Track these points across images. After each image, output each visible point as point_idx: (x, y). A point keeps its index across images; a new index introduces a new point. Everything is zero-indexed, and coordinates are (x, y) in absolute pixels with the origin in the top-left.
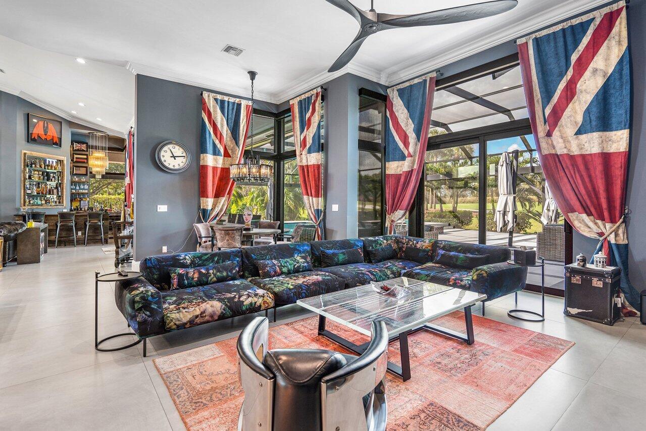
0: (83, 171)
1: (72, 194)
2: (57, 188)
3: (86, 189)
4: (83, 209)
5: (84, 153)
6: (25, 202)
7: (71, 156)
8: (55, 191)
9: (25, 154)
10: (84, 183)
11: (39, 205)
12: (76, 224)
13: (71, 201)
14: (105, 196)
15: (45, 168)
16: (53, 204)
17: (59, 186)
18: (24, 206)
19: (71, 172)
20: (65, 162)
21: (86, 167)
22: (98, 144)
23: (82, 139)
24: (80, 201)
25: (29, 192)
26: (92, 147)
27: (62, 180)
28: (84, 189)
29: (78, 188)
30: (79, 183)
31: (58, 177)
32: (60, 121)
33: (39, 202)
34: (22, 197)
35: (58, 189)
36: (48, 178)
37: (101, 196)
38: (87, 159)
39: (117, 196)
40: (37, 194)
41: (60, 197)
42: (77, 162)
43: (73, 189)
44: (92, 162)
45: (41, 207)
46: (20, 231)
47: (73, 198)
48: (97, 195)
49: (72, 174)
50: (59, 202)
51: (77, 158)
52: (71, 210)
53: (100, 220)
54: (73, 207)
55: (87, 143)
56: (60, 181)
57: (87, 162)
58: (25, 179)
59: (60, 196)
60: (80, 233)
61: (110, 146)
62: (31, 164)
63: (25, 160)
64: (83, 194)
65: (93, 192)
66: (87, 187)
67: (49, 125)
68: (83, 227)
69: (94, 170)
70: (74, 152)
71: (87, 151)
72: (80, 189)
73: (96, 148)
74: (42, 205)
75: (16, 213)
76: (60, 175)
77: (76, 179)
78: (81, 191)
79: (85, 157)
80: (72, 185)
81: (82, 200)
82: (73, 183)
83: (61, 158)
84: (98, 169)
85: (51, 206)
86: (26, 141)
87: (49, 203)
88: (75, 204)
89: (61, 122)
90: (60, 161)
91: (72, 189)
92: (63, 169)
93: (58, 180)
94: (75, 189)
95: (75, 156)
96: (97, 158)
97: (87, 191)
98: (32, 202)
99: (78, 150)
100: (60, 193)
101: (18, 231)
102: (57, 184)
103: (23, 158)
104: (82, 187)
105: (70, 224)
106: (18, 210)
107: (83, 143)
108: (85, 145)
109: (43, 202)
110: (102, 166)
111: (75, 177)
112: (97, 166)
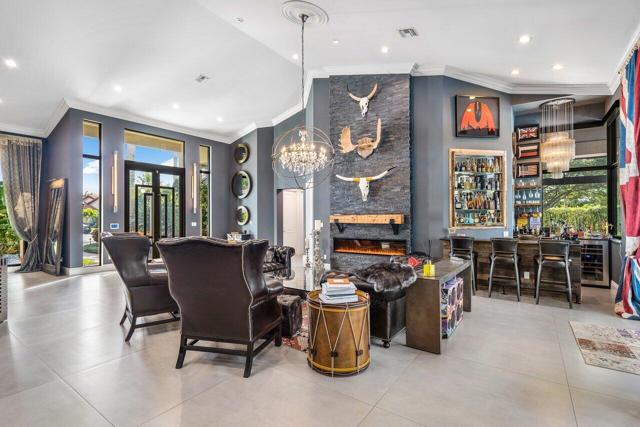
0: (532, 170)
1: (517, 207)
2: (494, 199)
3: (537, 199)
4: (533, 231)
5: (533, 141)
6: (454, 220)
7: (514, 149)
8: (492, 204)
9: (453, 153)
10: (533, 189)
11: (470, 225)
12: (519, 261)
13: (516, 218)
14: (563, 208)
15: (478, 171)
16: (490, 223)
17: (498, 194)
18: (453, 226)
19: (514, 173)
20: (505, 159)
21: (538, 164)
22: (556, 122)
23: (530, 121)
24: (529, 218)
25: (458, 206)
26: (546, 130)
27: (502, 186)
28: (534, 199)
29: (524, 197)
30: (527, 189)
31: (496, 183)
32: (496, 98)
33: (471, 221)
34: (451, 213)
35: (496, 201)
36: (482, 186)
37: (557, 208)
38: (538, 150)
39: (578, 208)
40: (469, 208)
41: (499, 213)
42: (522, 158)
43: (518, 200)
44: (545, 153)
45: (474, 228)
46: (405, 284)
47: (519, 213)
48: (553, 208)
49: (517, 177)
50: (498, 221)
51: (522, 152)
52: (515, 233)
53: (563, 257)
54: (517, 228)
55: (537, 125)
56: (498, 189)
57: (538, 156)
58: (454, 188)
59: (498, 211)
60: (527, 275)
61: (576, 121)
62: (461, 167)
63: (453, 161)
64: (533, 206)
65: (548, 204)
66: (539, 195)
67: (482, 106)
68: (532, 264)
69: (550, 166)
70: (519, 142)
71: (538, 138)
72: (528, 199)
73: (552, 129)
74: (474, 225)
75: (443, 236)
76: (498, 179)
77: (522, 183)
78: (530, 202)
79: (535, 147)
80: (516, 193)
81: (531, 216)
82: (518, 190)
83: (499, 153)
84: (556, 164)
85: (486, 226)
86: (454, 136)
87: (485, 221)
88: (522, 223)
89: (498, 99)
90: (498, 157)
91: (516, 200)
92: (502, 170)
93: (496, 187)
94: (521, 200)
95: (521, 149)
96: (554, 146)
97: (538, 202)
98: (462, 220)
99: (525, 139)
100: (498, 207)
101: (400, 284)
102: (494, 194)
103: (450, 159)
104: (531, 195)
105: (509, 260)
106: (446, 231)
107: (532, 126)
108: (534, 129)
109: (477, 220)
110: (563, 158)
111: (521, 181)
112: (554, 159)
